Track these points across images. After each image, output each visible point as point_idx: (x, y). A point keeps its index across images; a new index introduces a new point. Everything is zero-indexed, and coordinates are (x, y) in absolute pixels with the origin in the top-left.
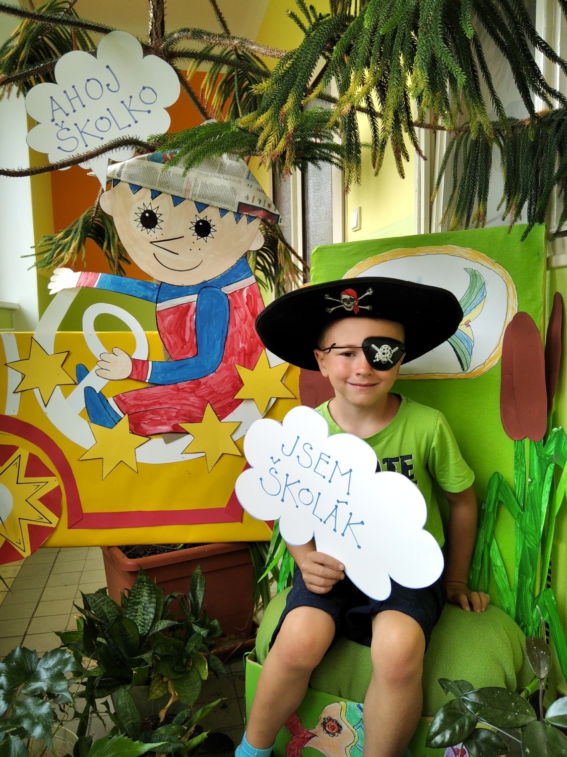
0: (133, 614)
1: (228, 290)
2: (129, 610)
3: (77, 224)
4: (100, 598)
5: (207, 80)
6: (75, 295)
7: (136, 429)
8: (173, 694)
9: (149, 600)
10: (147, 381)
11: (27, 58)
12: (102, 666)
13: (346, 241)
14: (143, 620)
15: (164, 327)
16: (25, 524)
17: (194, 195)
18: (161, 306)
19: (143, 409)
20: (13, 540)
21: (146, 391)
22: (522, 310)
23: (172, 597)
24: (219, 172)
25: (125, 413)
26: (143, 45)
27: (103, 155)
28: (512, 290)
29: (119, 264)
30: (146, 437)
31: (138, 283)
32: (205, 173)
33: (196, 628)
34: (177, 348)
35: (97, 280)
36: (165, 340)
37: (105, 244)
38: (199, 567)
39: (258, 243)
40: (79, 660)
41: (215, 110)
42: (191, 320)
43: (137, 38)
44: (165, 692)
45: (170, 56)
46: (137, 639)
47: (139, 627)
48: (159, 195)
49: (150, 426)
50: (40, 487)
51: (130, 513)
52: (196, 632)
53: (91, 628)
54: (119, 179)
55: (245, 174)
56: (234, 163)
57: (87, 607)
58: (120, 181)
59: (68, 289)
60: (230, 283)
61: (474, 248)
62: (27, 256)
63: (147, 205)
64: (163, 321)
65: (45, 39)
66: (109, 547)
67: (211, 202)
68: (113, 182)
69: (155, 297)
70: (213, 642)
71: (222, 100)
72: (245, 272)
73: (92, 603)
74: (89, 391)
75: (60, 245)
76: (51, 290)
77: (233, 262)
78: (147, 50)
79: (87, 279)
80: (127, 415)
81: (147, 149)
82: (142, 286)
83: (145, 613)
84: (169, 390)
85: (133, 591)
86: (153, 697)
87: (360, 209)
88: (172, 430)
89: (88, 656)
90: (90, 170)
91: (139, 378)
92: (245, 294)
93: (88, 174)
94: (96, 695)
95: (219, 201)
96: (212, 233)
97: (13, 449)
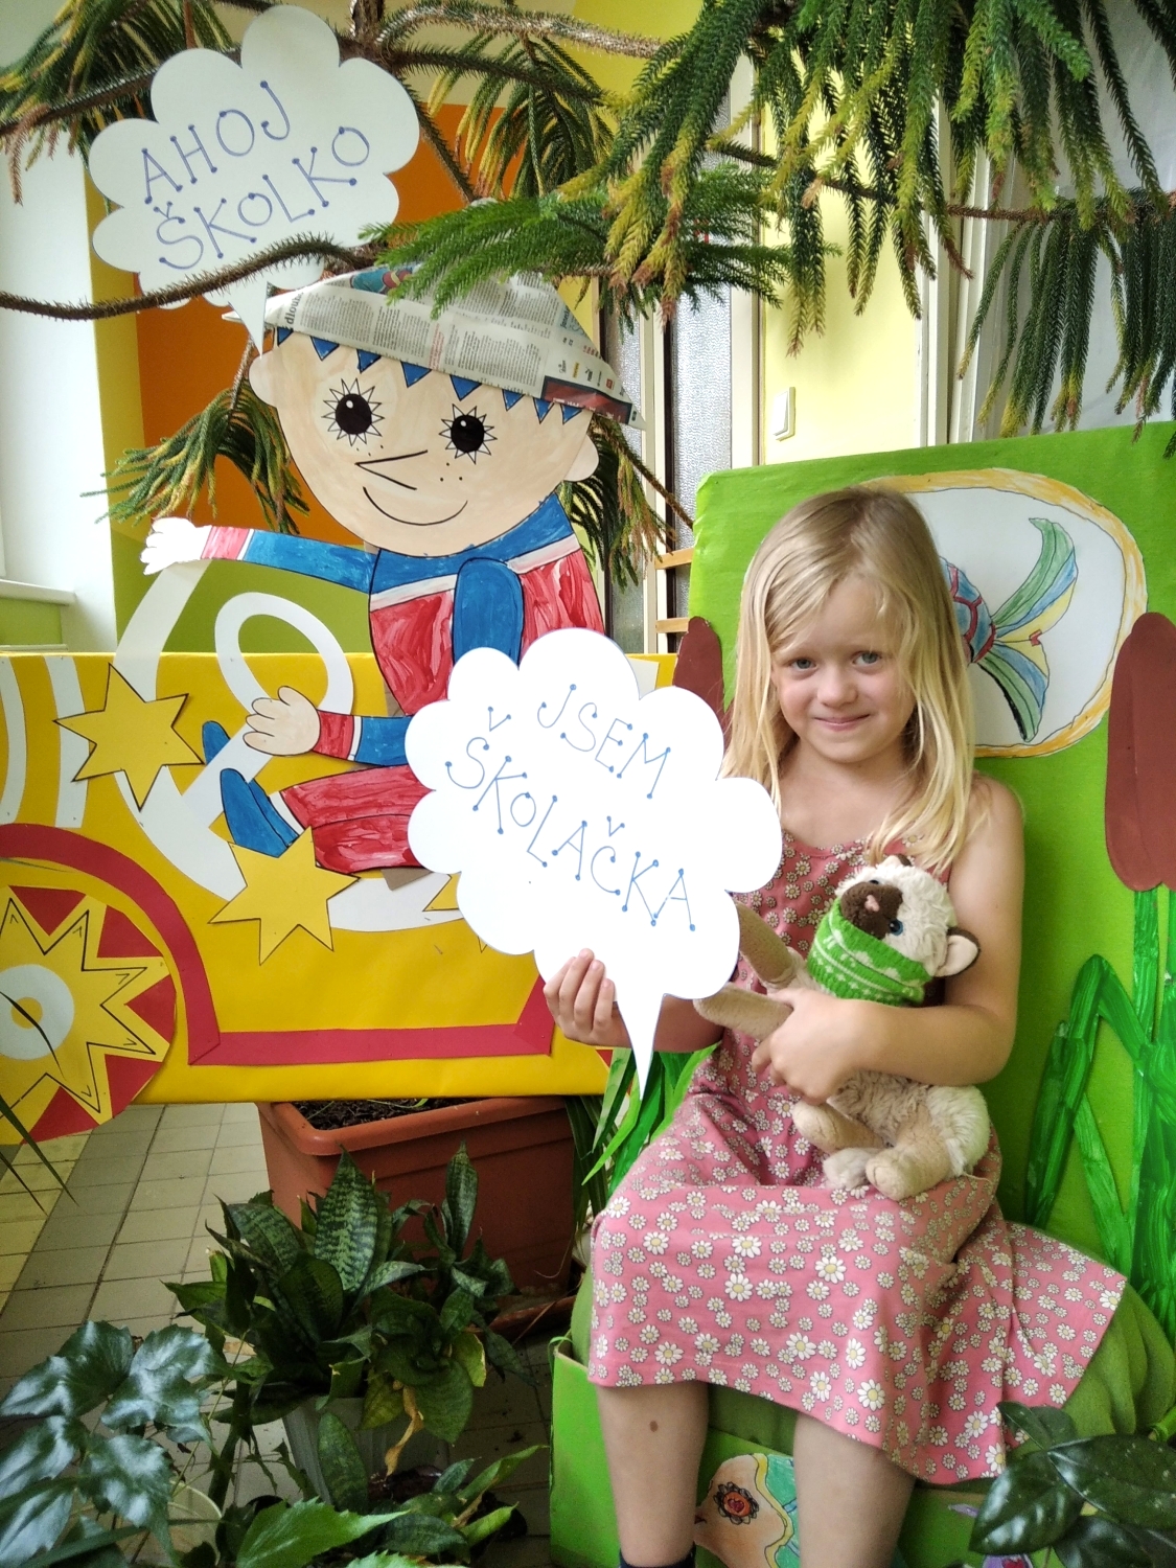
0: (330, 1247)
1: (520, 565)
2: (321, 1239)
3: (196, 427)
4: (259, 1213)
5: (469, 117)
6: (198, 574)
7: (329, 857)
8: (413, 1415)
9: (363, 1218)
10: (351, 758)
11: (88, 69)
12: (265, 1355)
13: (761, 463)
14: (350, 1262)
15: (386, 645)
16: (99, 1055)
17: (448, 361)
18: (380, 600)
19: (343, 817)
20: (76, 1087)
21: (350, 779)
22: (1154, 610)
23: (409, 1211)
24: (502, 312)
25: (305, 823)
26: (338, 37)
27: (258, 274)
28: (1133, 563)
29: (285, 509)
30: (349, 874)
31: (332, 551)
32: (473, 314)
33: (460, 1278)
34: (413, 688)
35: (244, 543)
36: (389, 672)
37: (256, 468)
38: (463, 1148)
39: (586, 464)
40: (217, 1344)
41: (486, 181)
42: (443, 630)
43: (327, 21)
44: (397, 1411)
45: (396, 61)
46: (339, 1301)
47: (342, 1275)
48: (375, 360)
49: (358, 853)
50: (129, 978)
51: (317, 1033)
52: (458, 1285)
53: (241, 1277)
54: (289, 326)
55: (558, 315)
56: (535, 293)
57: (234, 1232)
58: (291, 331)
59: (184, 564)
60: (526, 549)
61: (1052, 475)
62: (94, 493)
63: (349, 383)
64: (384, 631)
65: (127, 27)
66: (274, 1104)
67: (484, 375)
68: (279, 333)
69: (368, 581)
70: (495, 1306)
71: (502, 160)
72: (557, 526)
73: (244, 1224)
74: (230, 778)
75: (162, 470)
76: (147, 564)
77: (531, 506)
78: (348, 48)
79: (223, 541)
80: (309, 829)
81: (348, 262)
82: (340, 556)
83: (354, 1245)
84: (397, 778)
85: (330, 1201)
86: (373, 1421)
87: (793, 392)
88: (404, 860)
89: (235, 1334)
90: (229, 309)
91: (335, 751)
92: (556, 574)
93: (224, 316)
94: (254, 1417)
95: (503, 374)
96: (488, 443)
97: (72, 898)
